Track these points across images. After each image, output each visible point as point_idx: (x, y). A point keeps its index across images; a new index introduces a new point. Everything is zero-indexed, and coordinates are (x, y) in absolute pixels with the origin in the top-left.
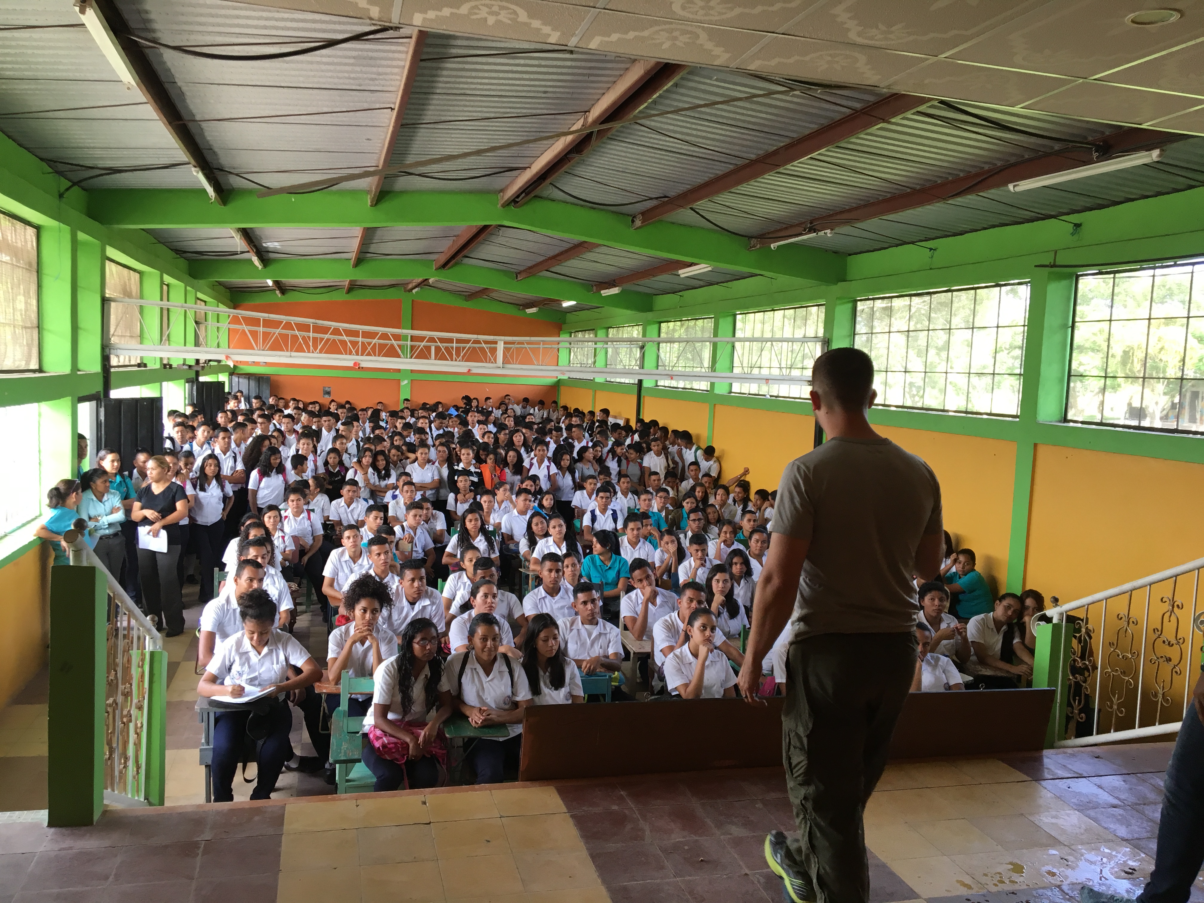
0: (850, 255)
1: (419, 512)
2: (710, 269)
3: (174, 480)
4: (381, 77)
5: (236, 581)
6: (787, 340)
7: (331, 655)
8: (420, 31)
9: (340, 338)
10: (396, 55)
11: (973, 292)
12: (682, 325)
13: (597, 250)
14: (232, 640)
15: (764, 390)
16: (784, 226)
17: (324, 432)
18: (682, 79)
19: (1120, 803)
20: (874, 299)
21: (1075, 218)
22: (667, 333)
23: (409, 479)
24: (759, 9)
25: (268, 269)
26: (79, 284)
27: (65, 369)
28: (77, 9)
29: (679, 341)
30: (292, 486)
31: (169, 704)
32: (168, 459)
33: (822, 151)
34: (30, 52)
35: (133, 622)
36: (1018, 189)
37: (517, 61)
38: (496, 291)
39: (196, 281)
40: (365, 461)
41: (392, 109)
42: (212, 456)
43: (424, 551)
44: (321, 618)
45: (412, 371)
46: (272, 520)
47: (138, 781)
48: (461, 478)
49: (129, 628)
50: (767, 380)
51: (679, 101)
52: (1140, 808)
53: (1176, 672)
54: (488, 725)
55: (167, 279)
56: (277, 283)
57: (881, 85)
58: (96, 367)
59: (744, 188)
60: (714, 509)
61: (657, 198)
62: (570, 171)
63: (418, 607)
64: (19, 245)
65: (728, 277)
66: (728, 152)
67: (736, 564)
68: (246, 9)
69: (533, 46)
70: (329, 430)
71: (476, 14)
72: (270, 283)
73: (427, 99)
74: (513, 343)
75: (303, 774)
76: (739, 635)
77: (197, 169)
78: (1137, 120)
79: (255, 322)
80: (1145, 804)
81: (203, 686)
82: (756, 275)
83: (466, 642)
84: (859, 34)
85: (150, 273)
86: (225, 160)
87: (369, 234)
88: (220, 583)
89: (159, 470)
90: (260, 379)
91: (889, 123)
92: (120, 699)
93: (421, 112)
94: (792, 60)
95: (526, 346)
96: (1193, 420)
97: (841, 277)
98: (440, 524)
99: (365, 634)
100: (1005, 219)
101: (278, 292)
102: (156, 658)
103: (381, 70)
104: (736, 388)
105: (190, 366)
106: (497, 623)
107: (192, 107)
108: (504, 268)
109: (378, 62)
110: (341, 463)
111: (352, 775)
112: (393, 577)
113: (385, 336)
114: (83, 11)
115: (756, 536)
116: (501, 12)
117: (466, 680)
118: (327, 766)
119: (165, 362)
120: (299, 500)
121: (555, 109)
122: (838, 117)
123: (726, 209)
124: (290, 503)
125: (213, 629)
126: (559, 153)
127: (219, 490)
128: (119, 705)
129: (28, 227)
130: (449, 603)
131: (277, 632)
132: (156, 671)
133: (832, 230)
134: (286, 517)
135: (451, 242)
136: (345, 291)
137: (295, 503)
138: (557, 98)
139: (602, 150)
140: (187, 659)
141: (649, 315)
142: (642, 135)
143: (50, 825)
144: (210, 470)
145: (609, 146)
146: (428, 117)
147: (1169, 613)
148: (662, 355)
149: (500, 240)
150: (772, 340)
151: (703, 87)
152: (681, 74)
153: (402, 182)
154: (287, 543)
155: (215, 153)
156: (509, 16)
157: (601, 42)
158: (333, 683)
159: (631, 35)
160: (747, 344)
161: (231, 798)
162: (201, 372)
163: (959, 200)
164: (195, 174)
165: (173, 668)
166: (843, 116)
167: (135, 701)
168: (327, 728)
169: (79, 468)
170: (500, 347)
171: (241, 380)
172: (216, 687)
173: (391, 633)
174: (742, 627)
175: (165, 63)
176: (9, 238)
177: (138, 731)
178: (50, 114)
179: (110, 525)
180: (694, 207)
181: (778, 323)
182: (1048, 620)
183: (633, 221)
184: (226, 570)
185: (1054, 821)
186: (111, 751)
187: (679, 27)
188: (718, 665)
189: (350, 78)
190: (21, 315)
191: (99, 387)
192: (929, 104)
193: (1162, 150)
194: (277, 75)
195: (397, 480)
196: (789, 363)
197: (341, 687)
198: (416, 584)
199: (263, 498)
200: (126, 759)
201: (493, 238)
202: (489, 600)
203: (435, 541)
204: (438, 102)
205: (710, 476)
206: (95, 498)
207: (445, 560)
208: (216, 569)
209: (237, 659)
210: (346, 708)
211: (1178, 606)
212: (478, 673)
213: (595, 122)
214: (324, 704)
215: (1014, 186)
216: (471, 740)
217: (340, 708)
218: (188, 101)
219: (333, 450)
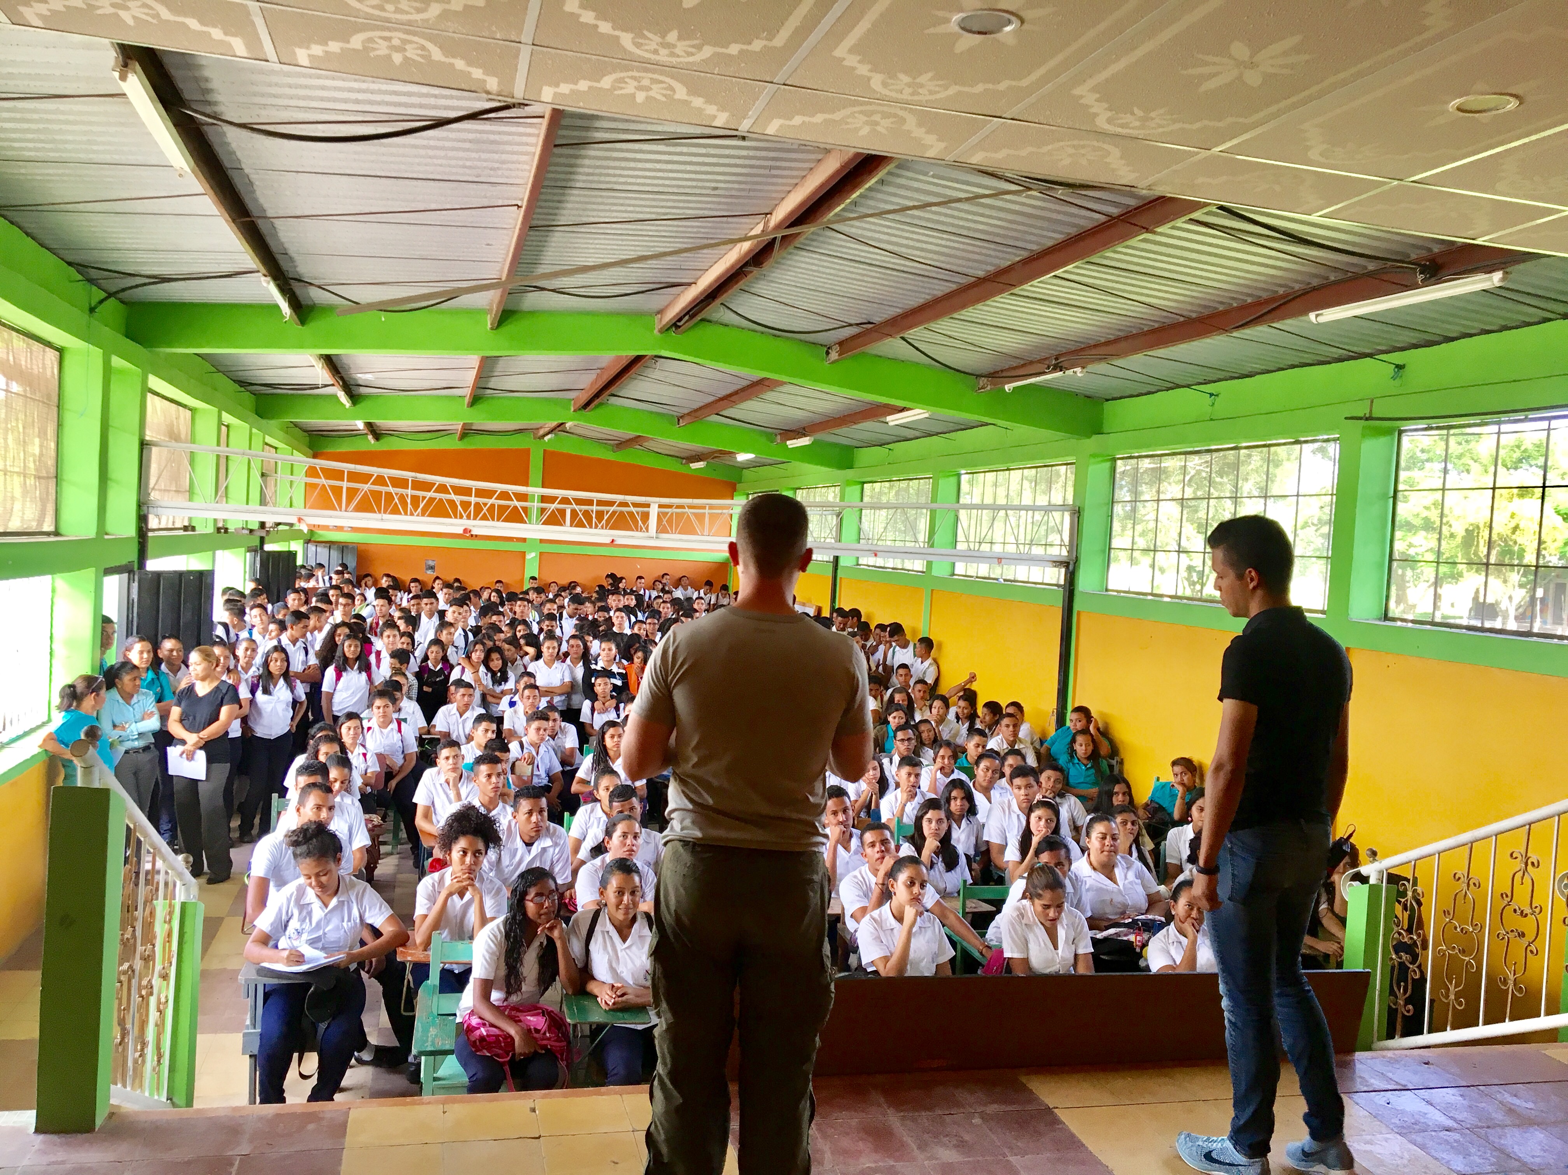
0: (1107, 400)
1: (544, 724)
2: (927, 415)
3: (224, 678)
4: (504, 166)
5: (298, 810)
6: (1027, 508)
7: (420, 911)
8: (554, 110)
9: (448, 496)
10: (525, 139)
11: (1265, 450)
12: (891, 488)
13: (781, 389)
14: (291, 888)
15: (997, 572)
16: (1022, 362)
17: (424, 618)
18: (889, 173)
19: (1455, 1125)
20: (1138, 457)
21: (1397, 358)
22: (871, 497)
23: (532, 681)
24: (980, 88)
25: (358, 406)
26: (111, 423)
27: (90, 532)
28: (117, 75)
29: (887, 507)
30: (380, 688)
31: (204, 974)
32: (217, 650)
33: (1069, 267)
34: (56, 127)
35: (159, 864)
36: (1321, 319)
37: (679, 149)
38: (652, 439)
39: (264, 422)
40: (474, 656)
41: (519, 207)
42: (279, 648)
43: (548, 775)
44: (411, 862)
45: (542, 541)
46: (352, 732)
47: (158, 1073)
48: (599, 681)
49: (155, 871)
50: (999, 560)
51: (886, 202)
52: (1483, 1131)
53: (1531, 951)
54: (623, 1008)
55: (227, 418)
56: (369, 425)
57: (1139, 185)
58: (131, 531)
59: (969, 313)
60: (928, 726)
61: (857, 324)
62: (746, 288)
63: (536, 849)
64: (36, 371)
65: (951, 426)
66: (948, 267)
67: (955, 798)
68: (333, 79)
69: (699, 131)
70: (430, 616)
71: (621, 88)
72: (360, 425)
73: (563, 194)
74: (670, 506)
75: (378, 1069)
76: (958, 893)
77: (269, 279)
78: (1470, 233)
79: (337, 475)
80: (1488, 1127)
81: (251, 948)
82: (987, 424)
83: (597, 897)
84: (1109, 121)
85: (204, 410)
86: (305, 268)
87: (487, 366)
88: (279, 813)
89: (204, 665)
90: (343, 548)
91: (1154, 233)
92: (138, 964)
93: (557, 211)
94: (1023, 153)
95: (687, 510)
96: (1558, 620)
97: (1096, 428)
98: (570, 738)
99: (464, 884)
100: (1308, 358)
101: (370, 437)
102: (189, 911)
103: (504, 157)
104: (960, 568)
105: (251, 531)
106: (637, 871)
107: (262, 201)
108: (665, 411)
109: (502, 147)
110: (445, 659)
111: (440, 1073)
112: (504, 807)
113: (504, 495)
114: (123, 78)
115: (983, 764)
116: (653, 86)
117: (596, 948)
118: (411, 1059)
119: (220, 525)
120: (386, 706)
121: (728, 210)
122: (1090, 225)
123: (947, 339)
124: (375, 710)
125: (267, 872)
126: (732, 266)
127: (289, 692)
128: (137, 973)
129: (48, 349)
130: (578, 844)
131: (351, 879)
132: (187, 929)
133: (1083, 368)
134: (369, 729)
135: (594, 376)
136: (457, 436)
137: (381, 710)
138: (731, 196)
139: (789, 262)
140: (232, 913)
141: (849, 473)
142: (837, 243)
143: (38, 1130)
144: (275, 667)
145: (797, 258)
146: (562, 218)
147: (1521, 873)
148: (865, 525)
149: (656, 374)
150: (1006, 508)
151: (916, 185)
152: (888, 168)
153: (532, 300)
154: (369, 763)
155: (291, 259)
156: (664, 92)
157: (781, 126)
158: (421, 948)
159: (819, 118)
160: (974, 512)
161: (282, 1100)
162: (267, 539)
163: (1247, 332)
164: (265, 284)
165: (212, 927)
166: (1096, 224)
167: (158, 967)
168: (411, 1007)
169: (102, 660)
170: (654, 511)
171: (319, 549)
172: (267, 952)
173: (498, 883)
174: (962, 883)
175: (229, 144)
176: (23, 363)
177: (161, 1007)
178: (80, 207)
179: (141, 735)
180: (906, 336)
181: (1014, 487)
182: (1364, 880)
183: (828, 353)
184: (288, 797)
185: (1368, 1147)
186: (124, 1033)
187: (880, 108)
188: (929, 933)
189: (465, 167)
190: (34, 462)
191: (133, 556)
192: (1205, 210)
193: (1506, 273)
194: (372, 162)
195: (517, 682)
196: (1029, 538)
197: (431, 953)
198: (534, 818)
199: (340, 703)
200: (144, 1044)
201: (649, 372)
202: (628, 842)
203: (563, 763)
204: (578, 199)
205: (925, 683)
206: (121, 700)
207: (575, 788)
208: (275, 796)
209: (296, 912)
210: (437, 982)
211: (1533, 864)
212: (611, 938)
213: (778, 227)
214: (409, 976)
215: (1317, 316)
216: (600, 1027)
217: (429, 982)
218: (259, 194)
219: (436, 642)
